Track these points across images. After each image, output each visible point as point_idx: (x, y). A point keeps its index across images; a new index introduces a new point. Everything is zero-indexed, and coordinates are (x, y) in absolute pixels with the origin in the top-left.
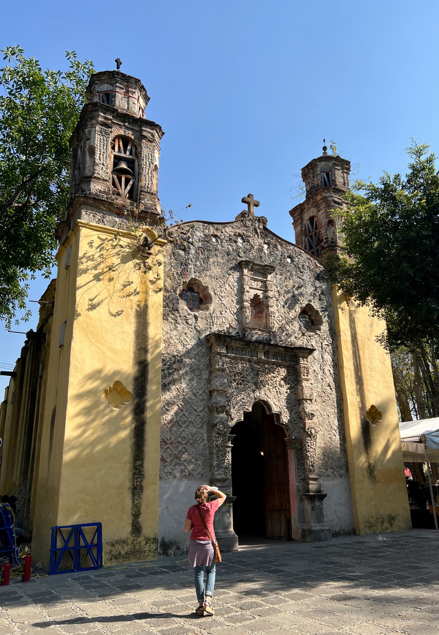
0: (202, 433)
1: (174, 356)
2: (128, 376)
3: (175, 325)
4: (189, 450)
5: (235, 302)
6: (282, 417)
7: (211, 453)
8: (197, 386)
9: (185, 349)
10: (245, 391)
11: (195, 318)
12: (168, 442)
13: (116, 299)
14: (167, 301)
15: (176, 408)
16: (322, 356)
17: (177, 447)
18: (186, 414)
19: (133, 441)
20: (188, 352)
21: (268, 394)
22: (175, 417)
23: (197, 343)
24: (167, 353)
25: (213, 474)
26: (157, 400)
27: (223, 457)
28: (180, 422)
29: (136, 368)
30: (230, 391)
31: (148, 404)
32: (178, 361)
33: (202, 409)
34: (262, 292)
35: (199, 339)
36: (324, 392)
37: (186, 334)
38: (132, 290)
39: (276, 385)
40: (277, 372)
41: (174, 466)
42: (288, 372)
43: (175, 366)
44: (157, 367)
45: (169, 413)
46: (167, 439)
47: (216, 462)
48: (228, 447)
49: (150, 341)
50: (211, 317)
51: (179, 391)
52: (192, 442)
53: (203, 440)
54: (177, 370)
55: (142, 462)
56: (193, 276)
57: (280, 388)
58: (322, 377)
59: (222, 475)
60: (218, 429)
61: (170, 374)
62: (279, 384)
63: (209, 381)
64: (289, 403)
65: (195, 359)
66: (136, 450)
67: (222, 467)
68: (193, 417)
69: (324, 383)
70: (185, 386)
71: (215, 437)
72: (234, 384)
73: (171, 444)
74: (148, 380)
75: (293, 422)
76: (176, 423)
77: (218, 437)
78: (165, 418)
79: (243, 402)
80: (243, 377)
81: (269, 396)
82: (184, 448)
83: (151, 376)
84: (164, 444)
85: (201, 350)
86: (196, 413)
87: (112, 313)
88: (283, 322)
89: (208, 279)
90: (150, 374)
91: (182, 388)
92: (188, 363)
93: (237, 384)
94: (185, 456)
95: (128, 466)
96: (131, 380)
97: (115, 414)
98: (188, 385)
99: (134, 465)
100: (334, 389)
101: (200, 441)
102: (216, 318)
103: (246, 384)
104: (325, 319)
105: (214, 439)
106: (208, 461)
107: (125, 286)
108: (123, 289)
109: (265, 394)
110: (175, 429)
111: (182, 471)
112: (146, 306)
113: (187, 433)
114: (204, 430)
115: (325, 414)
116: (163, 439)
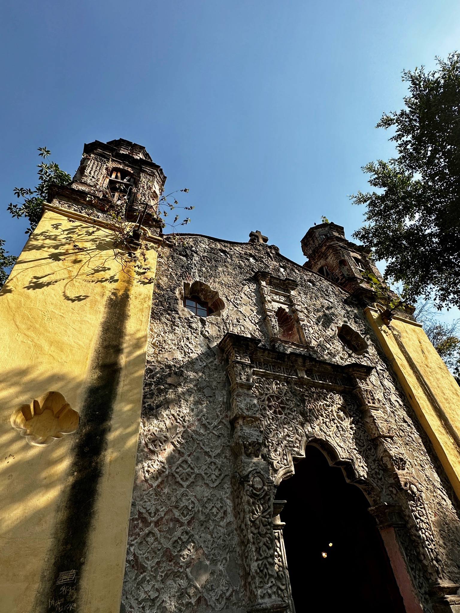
0: (221, 499)
1: (169, 367)
2: (79, 385)
3: (172, 327)
4: (197, 537)
5: (255, 312)
6: (356, 467)
7: (243, 542)
8: (207, 413)
9: (187, 359)
10: (289, 423)
11: (202, 322)
12: (150, 519)
13: (80, 283)
14: (161, 299)
15: (169, 449)
16: (381, 382)
17: (171, 531)
18: (189, 460)
19: (62, 516)
20: (192, 363)
21: (325, 430)
22: (166, 467)
23: (206, 352)
24: (157, 361)
25: (253, 596)
26: (129, 430)
27: (269, 549)
28: (177, 476)
29: (97, 373)
30: (265, 423)
31: (112, 436)
32: (176, 373)
33: (219, 451)
34: (287, 306)
35: (209, 348)
36: (402, 430)
37: (188, 339)
38: (108, 277)
39: (333, 417)
40: (330, 398)
41: (163, 581)
42: (345, 400)
43: (169, 380)
44: (137, 374)
45: (155, 457)
46: (150, 514)
47: (256, 564)
48: (277, 527)
49: (127, 338)
50: (225, 323)
51: (176, 419)
52: (202, 518)
53: (225, 513)
54: (173, 386)
55: (78, 574)
56: (198, 280)
57: (341, 422)
58: (391, 410)
59: (273, 597)
60: (252, 486)
61: (160, 391)
62: (337, 415)
63: (228, 406)
64: (360, 445)
65: (203, 373)
66: (66, 541)
67: (271, 576)
68: (204, 467)
69: (397, 417)
70: (188, 411)
71: (248, 502)
72: (269, 413)
73: (157, 524)
74: (116, 394)
75: (374, 476)
76: (170, 478)
77: (254, 503)
78: (146, 468)
79: (289, 441)
80: (282, 402)
81: (328, 433)
82: (187, 533)
83: (122, 387)
84: (141, 525)
85: (212, 362)
86: (209, 460)
87: (68, 297)
88: (320, 339)
89: (217, 285)
90: (121, 384)
91: (181, 415)
92: (191, 377)
93: (275, 412)
94: (188, 552)
95: (36, 586)
96: (82, 391)
97: (32, 453)
98: (192, 410)
99: (54, 583)
100: (413, 426)
101: (219, 516)
102: (231, 325)
103: (289, 414)
104: (369, 342)
105: (246, 507)
106: (240, 562)
107: (97, 271)
108: (92, 274)
109: (321, 430)
110: (166, 491)
111: (182, 594)
112: (126, 297)
113: (193, 499)
114: (226, 493)
115: (416, 464)
116: (140, 513)
